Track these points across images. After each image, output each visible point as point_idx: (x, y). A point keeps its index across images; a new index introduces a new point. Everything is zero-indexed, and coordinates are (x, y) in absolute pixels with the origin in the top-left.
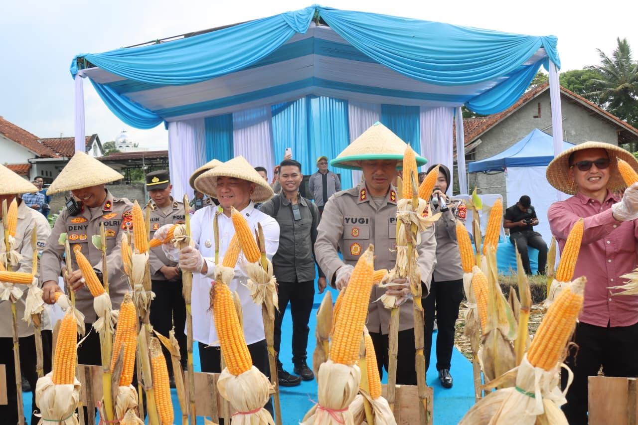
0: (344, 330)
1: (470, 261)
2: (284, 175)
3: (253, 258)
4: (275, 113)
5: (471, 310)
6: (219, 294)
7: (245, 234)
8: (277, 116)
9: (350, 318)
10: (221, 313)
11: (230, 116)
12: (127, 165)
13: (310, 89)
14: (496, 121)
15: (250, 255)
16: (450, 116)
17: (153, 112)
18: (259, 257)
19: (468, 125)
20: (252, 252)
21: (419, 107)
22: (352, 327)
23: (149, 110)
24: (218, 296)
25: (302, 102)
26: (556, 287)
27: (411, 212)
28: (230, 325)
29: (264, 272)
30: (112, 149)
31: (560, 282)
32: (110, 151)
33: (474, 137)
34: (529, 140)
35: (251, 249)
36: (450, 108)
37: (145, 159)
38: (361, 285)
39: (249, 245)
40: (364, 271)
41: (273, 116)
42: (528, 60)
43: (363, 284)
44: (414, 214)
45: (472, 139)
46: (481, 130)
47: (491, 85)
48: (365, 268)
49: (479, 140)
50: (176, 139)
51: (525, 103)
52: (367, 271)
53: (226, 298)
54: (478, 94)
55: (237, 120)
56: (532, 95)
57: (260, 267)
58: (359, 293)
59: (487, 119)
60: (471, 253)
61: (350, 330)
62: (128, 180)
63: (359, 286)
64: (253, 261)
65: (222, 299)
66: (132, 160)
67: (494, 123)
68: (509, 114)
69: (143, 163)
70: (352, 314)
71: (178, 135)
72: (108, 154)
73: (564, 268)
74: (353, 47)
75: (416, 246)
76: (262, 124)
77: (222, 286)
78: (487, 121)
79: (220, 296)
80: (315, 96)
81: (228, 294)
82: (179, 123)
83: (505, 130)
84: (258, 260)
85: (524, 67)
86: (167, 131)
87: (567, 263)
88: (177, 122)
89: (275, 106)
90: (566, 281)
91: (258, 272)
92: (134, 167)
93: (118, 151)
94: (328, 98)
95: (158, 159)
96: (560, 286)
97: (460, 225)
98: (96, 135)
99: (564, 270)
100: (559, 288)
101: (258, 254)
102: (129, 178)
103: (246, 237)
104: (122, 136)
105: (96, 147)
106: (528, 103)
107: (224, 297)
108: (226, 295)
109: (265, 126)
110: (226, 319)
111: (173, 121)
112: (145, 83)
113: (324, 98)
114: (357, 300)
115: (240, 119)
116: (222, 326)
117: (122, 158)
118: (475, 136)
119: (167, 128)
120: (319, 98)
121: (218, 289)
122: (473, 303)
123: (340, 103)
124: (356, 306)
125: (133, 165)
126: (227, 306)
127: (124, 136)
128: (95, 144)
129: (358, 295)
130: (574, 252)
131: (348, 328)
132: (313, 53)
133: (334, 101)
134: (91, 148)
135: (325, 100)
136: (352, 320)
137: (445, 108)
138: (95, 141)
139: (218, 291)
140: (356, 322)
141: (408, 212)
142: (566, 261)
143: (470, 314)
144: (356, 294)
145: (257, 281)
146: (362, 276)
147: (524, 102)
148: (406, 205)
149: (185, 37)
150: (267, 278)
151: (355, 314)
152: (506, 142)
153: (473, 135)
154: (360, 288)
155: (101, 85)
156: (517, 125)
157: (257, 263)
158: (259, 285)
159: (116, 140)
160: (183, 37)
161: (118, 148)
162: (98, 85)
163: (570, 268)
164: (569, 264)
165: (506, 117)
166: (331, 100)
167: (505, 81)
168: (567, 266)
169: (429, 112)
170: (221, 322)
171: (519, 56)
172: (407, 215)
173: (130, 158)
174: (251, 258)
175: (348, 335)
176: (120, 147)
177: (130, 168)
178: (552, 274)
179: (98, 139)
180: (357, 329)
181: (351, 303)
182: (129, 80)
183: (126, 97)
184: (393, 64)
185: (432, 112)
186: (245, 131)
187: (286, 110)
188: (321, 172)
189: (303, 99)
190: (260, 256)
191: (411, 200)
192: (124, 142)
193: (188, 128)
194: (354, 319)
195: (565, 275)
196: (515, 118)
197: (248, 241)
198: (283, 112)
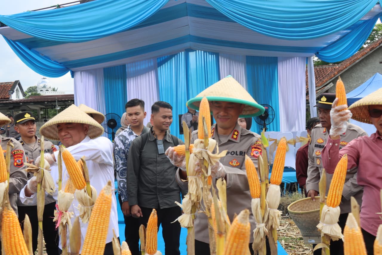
0: (87, 247)
1: (255, 188)
2: (163, 116)
3: (79, 186)
4: (160, 64)
5: (258, 229)
6: (6, 218)
7: (72, 167)
8: (161, 66)
9: (91, 238)
10: (6, 233)
11: (124, 66)
12: (45, 106)
13: (188, 45)
14: (346, 67)
15: (77, 184)
16: (303, 65)
17: (61, 63)
18: (85, 186)
19: (323, 71)
20: (78, 181)
21: (277, 58)
22: (93, 245)
23: (58, 62)
24: (5, 219)
25: (182, 55)
26: (326, 211)
27: (203, 150)
28: (14, 242)
29: (89, 197)
30: (34, 93)
31: (329, 207)
32: (32, 94)
33: (326, 81)
34: (370, 83)
35: (77, 179)
36: (303, 58)
37: (58, 101)
38: (100, 212)
39: (76, 176)
40: (102, 201)
41: (158, 67)
42: (366, 15)
43: (101, 211)
44: (205, 151)
45: (325, 83)
46: (333, 75)
47: (335, 38)
48: (103, 199)
49: (332, 83)
50: (80, 86)
51: (372, 52)
52: (105, 201)
53: (12, 221)
54: (326, 46)
55: (129, 69)
56: (378, 44)
57: (85, 194)
58: (98, 218)
59: (340, 66)
60: (257, 182)
61: (91, 247)
62: (46, 118)
63: (98, 213)
64: (80, 189)
65: (7, 222)
66: (48, 102)
67: (344, 69)
68: (358, 61)
69: (57, 104)
70: (93, 234)
71: (82, 82)
72: (29, 96)
73: (332, 196)
74: (216, 9)
75: (207, 177)
76: (150, 73)
77: (8, 212)
78: (339, 67)
79: (6, 220)
80: (192, 50)
81: (13, 218)
82: (83, 72)
83: (354, 74)
84: (84, 188)
85: (363, 21)
86: (73, 79)
87: (334, 191)
88: (81, 72)
89: (160, 58)
90: (333, 206)
91: (83, 197)
92: (51, 107)
93: (39, 95)
94: (202, 52)
95: (69, 101)
96: (329, 211)
97: (248, 160)
98: (18, 81)
99: (332, 198)
100: (328, 212)
101: (83, 183)
102: (47, 116)
103: (73, 170)
104: (42, 82)
105: (19, 91)
106: (375, 51)
107: (10, 220)
108: (11, 219)
109: (152, 74)
110: (11, 238)
111: (77, 71)
112: (49, 41)
113: (200, 51)
114: (96, 224)
115: (132, 70)
116: (7, 244)
117: (39, 101)
118: (328, 81)
119: (73, 76)
120: (195, 52)
121: (5, 214)
122: (259, 223)
123: (213, 56)
124: (96, 228)
125: (50, 106)
126: (12, 227)
127: (44, 82)
128: (17, 88)
129: (98, 220)
130: (340, 183)
131: (89, 246)
132: (187, 15)
133: (208, 54)
134: (14, 92)
135: (201, 53)
136: (93, 239)
137: (299, 58)
138: (17, 86)
139: (5, 216)
140: (95, 241)
141: (201, 149)
142: (334, 189)
143: (257, 232)
144: (96, 219)
145: (84, 204)
146: (100, 204)
147: (370, 50)
148: (199, 144)
149: (80, 3)
150: (92, 202)
151: (95, 234)
152: (355, 85)
153: (326, 79)
154: (99, 214)
155: (14, 41)
156: (365, 70)
157: (83, 190)
158: (85, 208)
159: (37, 85)
160: (79, 3)
161: (39, 92)
162: (11, 41)
163: (337, 195)
164: (336, 192)
165: (354, 64)
166: (205, 53)
167: (347, 34)
168: (334, 193)
169: (285, 62)
170: (6, 240)
171: (355, 13)
172: (199, 152)
173: (46, 100)
174: (78, 186)
175: (90, 251)
176: (41, 91)
177: (48, 108)
178: (323, 200)
179: (19, 85)
180: (97, 246)
181: (92, 225)
182: (35, 38)
183: (36, 51)
184: (246, 22)
185: (288, 61)
186: (136, 78)
187: (169, 62)
188: (191, 112)
189: (183, 53)
190: (86, 184)
191: (203, 140)
192: (44, 87)
193: (90, 77)
194: (94, 238)
195: (333, 201)
196: (363, 64)
197: (74, 173)
198: (166, 64)
